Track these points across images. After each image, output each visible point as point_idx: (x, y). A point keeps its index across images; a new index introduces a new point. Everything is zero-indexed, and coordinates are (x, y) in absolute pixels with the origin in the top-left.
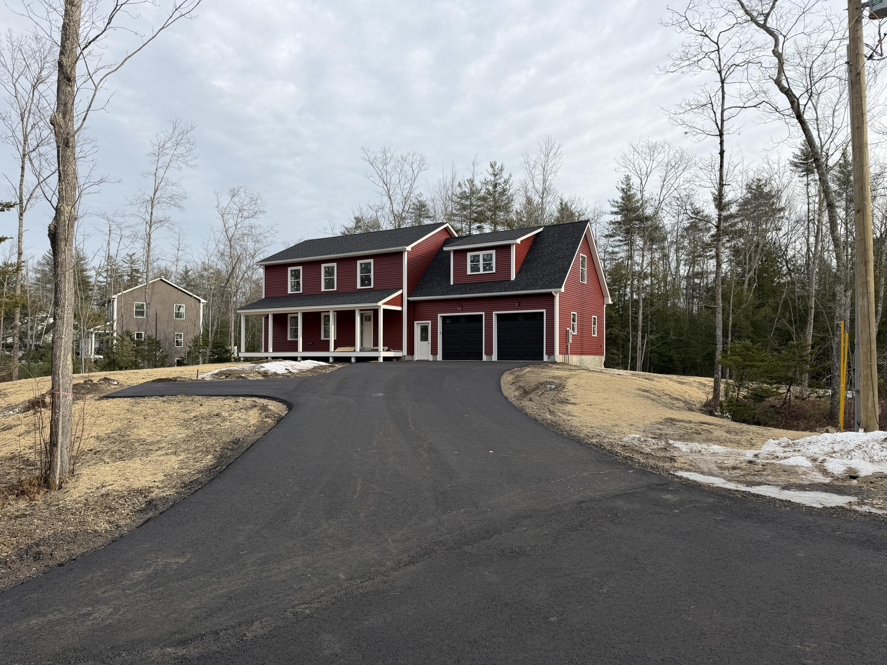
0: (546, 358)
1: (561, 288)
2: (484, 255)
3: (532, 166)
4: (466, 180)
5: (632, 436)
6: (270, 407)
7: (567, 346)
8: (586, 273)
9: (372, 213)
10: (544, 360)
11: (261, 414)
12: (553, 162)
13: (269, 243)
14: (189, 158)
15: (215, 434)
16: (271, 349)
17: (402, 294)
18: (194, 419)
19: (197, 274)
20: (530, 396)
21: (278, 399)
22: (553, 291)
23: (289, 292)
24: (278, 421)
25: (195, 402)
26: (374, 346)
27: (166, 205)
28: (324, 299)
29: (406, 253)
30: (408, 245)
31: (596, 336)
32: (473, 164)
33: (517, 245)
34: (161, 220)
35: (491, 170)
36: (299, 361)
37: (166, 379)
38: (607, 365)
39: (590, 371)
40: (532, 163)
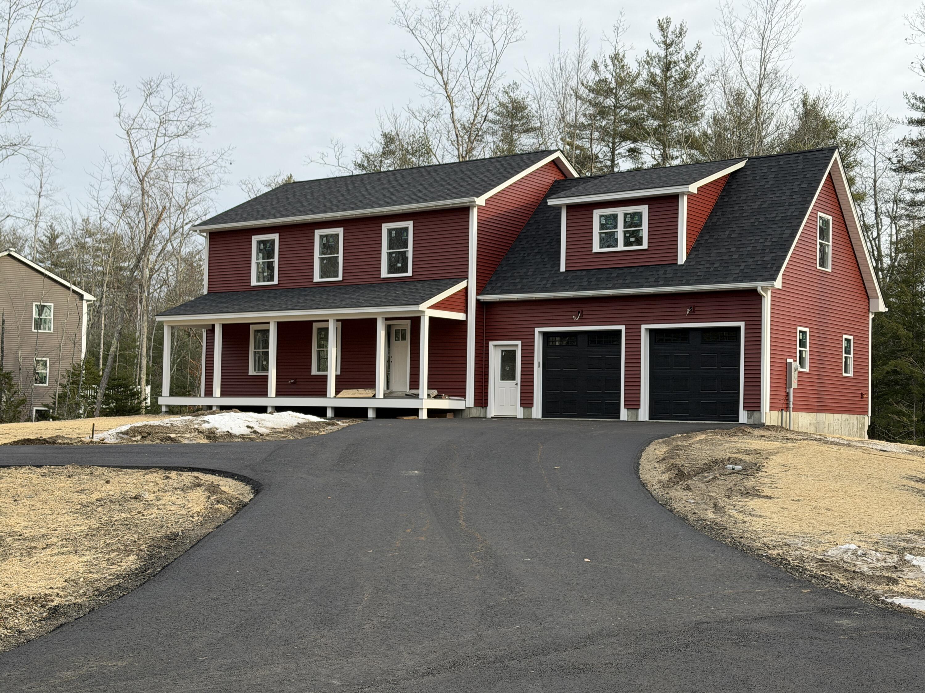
0: (743, 416)
1: (774, 279)
2: (625, 215)
3: (738, 31)
4: (607, 57)
5: (844, 547)
6: (223, 488)
7: (788, 394)
8: (829, 251)
9: (417, 124)
10: (741, 421)
11: (209, 497)
12: (781, 24)
13: (215, 184)
14: (64, 24)
15: (137, 526)
16: (217, 391)
17: (466, 289)
18: (98, 503)
19: (73, 242)
20: (690, 482)
21: (236, 475)
22: (758, 285)
23: (254, 282)
24: (238, 510)
25: (96, 476)
26: (410, 389)
27: (21, 114)
28: (317, 297)
29: (475, 210)
30: (478, 195)
31: (850, 374)
32: (617, 28)
33: (691, 196)
34: (14, 142)
35: (658, 36)
36: (271, 413)
37: (37, 439)
38: (873, 433)
39: (826, 442)
40: (739, 26)
